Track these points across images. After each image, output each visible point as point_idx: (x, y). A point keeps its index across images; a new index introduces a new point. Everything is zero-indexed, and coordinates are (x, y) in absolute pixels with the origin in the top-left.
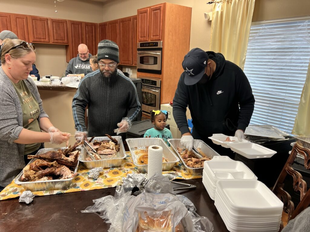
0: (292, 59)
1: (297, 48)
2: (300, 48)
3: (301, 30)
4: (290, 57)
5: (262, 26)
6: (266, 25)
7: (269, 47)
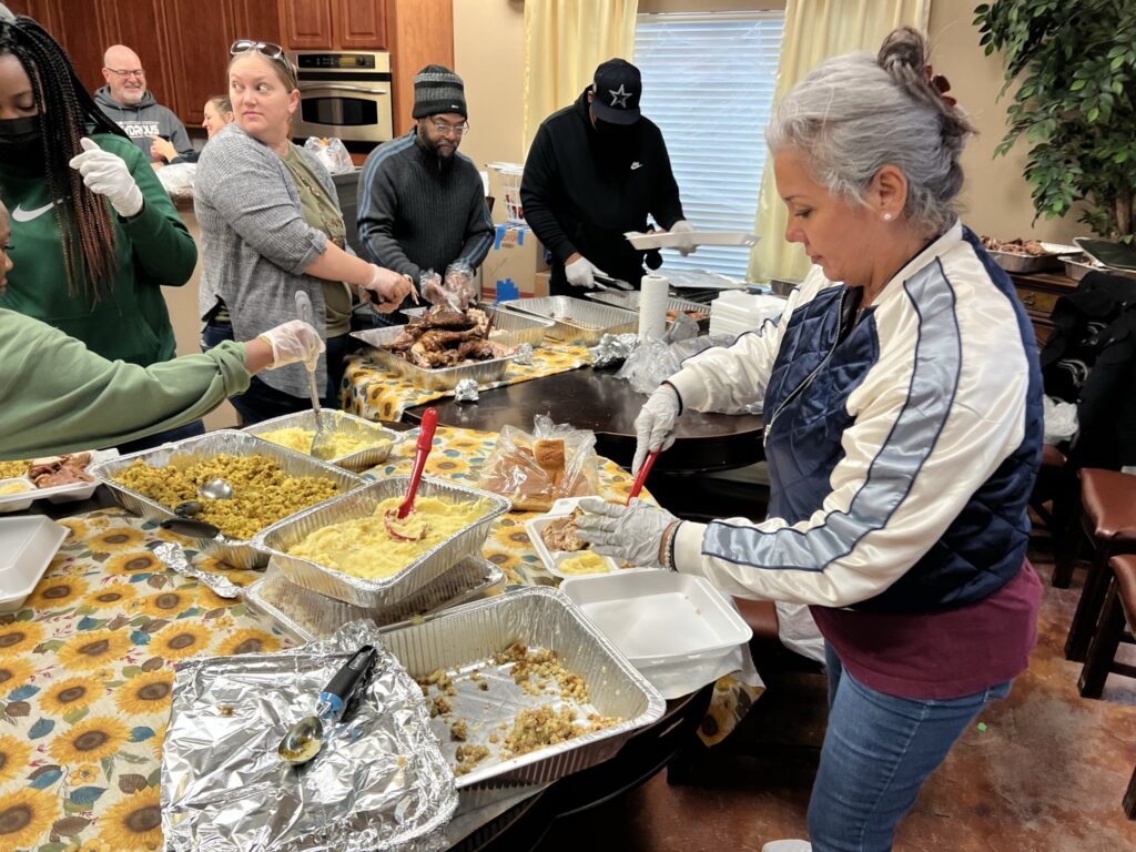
0: (733, 110)
1: (741, 85)
2: (749, 85)
3: (747, 41)
4: (728, 106)
5: (660, 26)
6: (670, 26)
7: (680, 80)
